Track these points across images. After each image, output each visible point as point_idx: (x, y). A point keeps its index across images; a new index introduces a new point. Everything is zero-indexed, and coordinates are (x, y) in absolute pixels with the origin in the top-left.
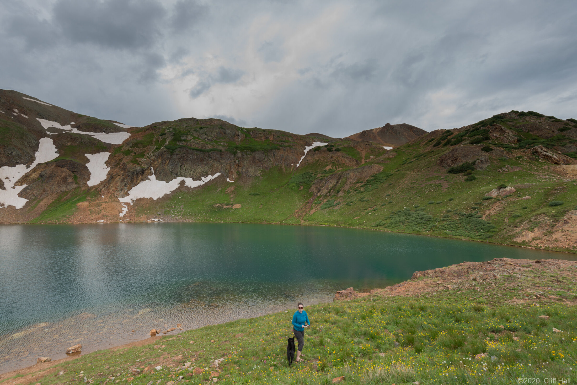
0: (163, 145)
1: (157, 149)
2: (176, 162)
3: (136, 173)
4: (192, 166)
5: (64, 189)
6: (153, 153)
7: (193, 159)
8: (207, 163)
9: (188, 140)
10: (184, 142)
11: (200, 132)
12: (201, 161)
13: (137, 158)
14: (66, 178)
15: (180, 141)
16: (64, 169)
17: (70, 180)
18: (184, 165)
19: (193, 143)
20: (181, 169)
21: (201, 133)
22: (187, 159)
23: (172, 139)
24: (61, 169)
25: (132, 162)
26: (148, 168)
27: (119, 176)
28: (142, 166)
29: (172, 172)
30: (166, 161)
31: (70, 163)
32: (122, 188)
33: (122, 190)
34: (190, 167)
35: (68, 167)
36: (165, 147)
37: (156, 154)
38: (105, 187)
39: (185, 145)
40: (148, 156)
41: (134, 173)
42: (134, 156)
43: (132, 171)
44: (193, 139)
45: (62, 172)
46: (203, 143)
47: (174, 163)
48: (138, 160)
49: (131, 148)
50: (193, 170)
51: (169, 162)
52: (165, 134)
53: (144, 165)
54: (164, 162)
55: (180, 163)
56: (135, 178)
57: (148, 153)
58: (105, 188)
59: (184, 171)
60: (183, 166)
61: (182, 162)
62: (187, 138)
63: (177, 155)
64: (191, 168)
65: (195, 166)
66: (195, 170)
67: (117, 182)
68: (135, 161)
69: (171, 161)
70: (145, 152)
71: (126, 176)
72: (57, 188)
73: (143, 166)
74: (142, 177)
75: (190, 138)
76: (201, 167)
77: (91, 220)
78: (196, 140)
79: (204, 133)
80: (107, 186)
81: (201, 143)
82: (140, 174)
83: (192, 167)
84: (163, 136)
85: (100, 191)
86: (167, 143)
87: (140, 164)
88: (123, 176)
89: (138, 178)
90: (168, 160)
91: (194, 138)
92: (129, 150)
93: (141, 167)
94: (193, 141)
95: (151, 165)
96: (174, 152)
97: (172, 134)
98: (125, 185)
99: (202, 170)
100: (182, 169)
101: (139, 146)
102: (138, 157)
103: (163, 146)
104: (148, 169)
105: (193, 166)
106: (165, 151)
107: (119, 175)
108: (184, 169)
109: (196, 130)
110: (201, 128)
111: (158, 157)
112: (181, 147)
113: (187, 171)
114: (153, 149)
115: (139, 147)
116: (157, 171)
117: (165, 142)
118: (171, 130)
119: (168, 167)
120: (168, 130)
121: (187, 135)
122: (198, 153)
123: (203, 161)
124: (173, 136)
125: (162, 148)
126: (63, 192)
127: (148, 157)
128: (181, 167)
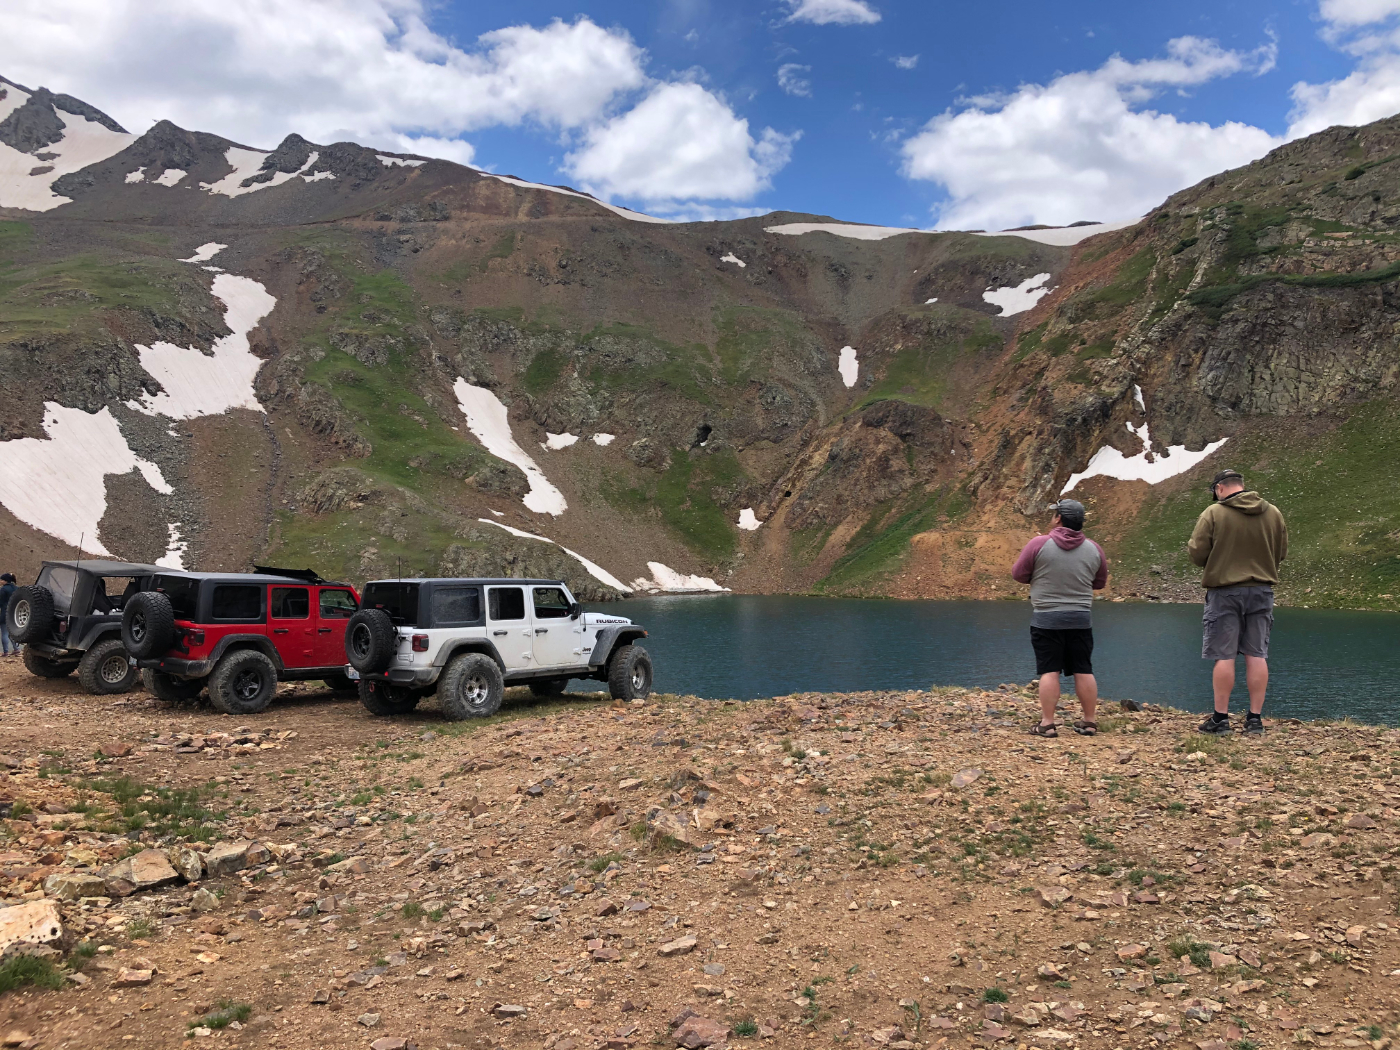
0: (1181, 291)
1: (1158, 312)
2: (1229, 353)
3: (1080, 419)
4: (1302, 361)
5: (882, 492)
6: (1142, 330)
7: (1306, 327)
8: (1379, 336)
9: (1289, 247)
10: (1269, 260)
11: (1350, 193)
12: (1346, 331)
13: (1088, 362)
14: (887, 460)
15: (1252, 256)
16: (883, 432)
17: (896, 464)
18: (1268, 359)
19: (1314, 256)
20: (1253, 380)
21: (1352, 199)
22: (1280, 335)
23: (1219, 259)
24: (875, 431)
25: (1071, 378)
26: (1123, 395)
27: (1028, 437)
28: (1103, 388)
29: (1214, 399)
30: (1190, 356)
31: (896, 408)
32: (1036, 479)
33: (1035, 486)
34: (1294, 364)
35: (890, 424)
36: (1189, 297)
37: (1154, 333)
38: (986, 479)
39: (1274, 270)
40: (1124, 345)
41: (1075, 420)
42: (1078, 354)
43: (1067, 414)
44: (1311, 235)
45: (878, 442)
46: (1360, 242)
47: (1225, 359)
48: (1090, 369)
49: (1072, 326)
50: (1304, 377)
51: (1202, 360)
52: (1194, 242)
53: (1109, 386)
54: (1183, 362)
55: (1248, 357)
56: (1079, 440)
57: (1125, 337)
58: (988, 481)
59: (1266, 388)
60: (1259, 369)
61: (1258, 348)
62: (1284, 236)
63: (1236, 321)
64: (1298, 368)
65: (1317, 357)
66: (1315, 375)
67: (1023, 458)
68: (1081, 376)
69: (1210, 352)
70: (1116, 332)
71: (1049, 435)
72: (866, 491)
73: (1108, 390)
74: (1106, 433)
75: (1296, 231)
76: (1344, 359)
77: (945, 590)
78: (1327, 238)
79: (1367, 195)
80: (991, 476)
81: (1350, 244)
82: (1097, 420)
83: (1302, 367)
84: (1187, 253)
85: (974, 492)
86: (1198, 279)
87: (1096, 383)
88: (1040, 433)
89: (1090, 435)
90: (1201, 352)
91: (1320, 229)
92: (1064, 335)
93: (1099, 393)
94: (1312, 244)
95: (1135, 380)
96: (1224, 312)
97: (1220, 235)
98: (1047, 468)
99: (1352, 371)
100: (1257, 380)
101: (1098, 312)
102: (1092, 357)
103: (1180, 297)
104: (1123, 398)
105: (1308, 361)
106: (1189, 316)
107: (1030, 433)
108: (1267, 377)
109: (1331, 190)
110: (1356, 174)
111: (1162, 344)
112: (1252, 286)
113: (1279, 387)
114: (1143, 315)
115: (1097, 317)
116: (1156, 401)
117: (1192, 274)
118: (1221, 215)
119: (1200, 379)
120: (1209, 222)
121: (1282, 224)
122: (1331, 297)
123: (1356, 329)
124: (1223, 241)
125: (1176, 306)
126: (882, 502)
127: (1124, 350)
128: (1252, 370)
